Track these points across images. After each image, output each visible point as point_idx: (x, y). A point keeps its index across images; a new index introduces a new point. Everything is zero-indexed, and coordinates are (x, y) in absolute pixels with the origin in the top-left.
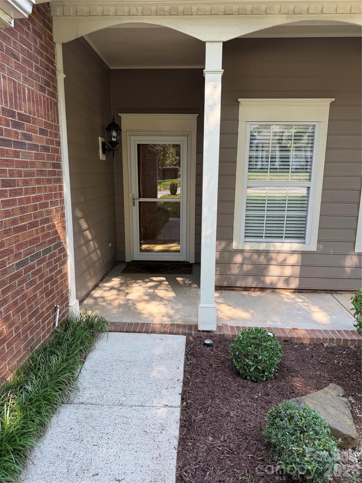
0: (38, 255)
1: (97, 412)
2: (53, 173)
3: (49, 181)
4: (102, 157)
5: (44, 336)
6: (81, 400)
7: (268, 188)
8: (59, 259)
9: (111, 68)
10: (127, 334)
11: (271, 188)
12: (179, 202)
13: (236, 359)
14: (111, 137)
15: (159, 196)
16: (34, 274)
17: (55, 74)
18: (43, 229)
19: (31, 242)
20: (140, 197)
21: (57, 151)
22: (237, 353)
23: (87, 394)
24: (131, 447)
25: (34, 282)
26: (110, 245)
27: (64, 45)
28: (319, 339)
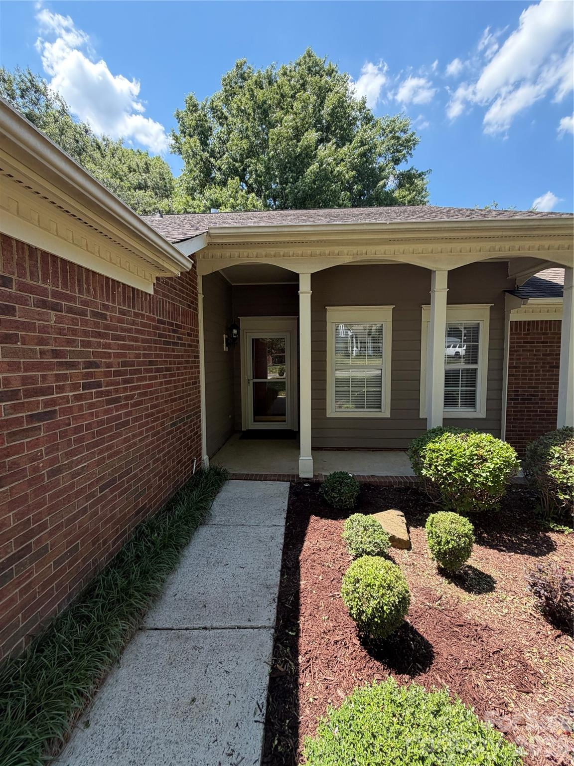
0: (183, 420)
1: (225, 530)
2: (194, 362)
3: (192, 367)
4: (225, 349)
5: (185, 480)
6: (214, 523)
7: (351, 370)
8: (196, 423)
9: (233, 284)
10: (245, 481)
11: (353, 370)
12: (285, 382)
13: (326, 494)
14: (232, 334)
15: (269, 378)
16: (181, 432)
17: (197, 296)
18: (187, 401)
19: (180, 410)
20: (253, 378)
21: (197, 347)
22: (326, 489)
23: (218, 519)
24: (250, 549)
25: (180, 438)
26: (230, 416)
27: (203, 277)
28: (390, 482)
